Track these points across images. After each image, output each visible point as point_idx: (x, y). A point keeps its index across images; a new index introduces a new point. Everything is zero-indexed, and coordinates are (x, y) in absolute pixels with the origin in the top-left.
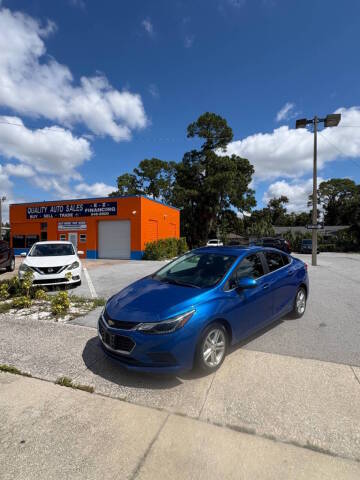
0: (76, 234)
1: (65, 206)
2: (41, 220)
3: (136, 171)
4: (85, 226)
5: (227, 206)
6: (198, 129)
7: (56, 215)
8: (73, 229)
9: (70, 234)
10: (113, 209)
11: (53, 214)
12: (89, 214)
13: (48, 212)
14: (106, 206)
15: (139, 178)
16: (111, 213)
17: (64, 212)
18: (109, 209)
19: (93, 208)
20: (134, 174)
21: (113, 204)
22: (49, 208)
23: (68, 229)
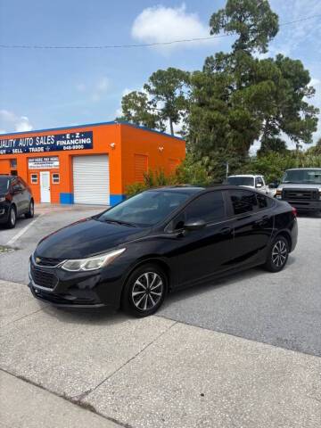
0: (48, 173)
1: (34, 138)
2: (10, 156)
3: (146, 87)
4: (57, 163)
5: (276, 132)
6: (228, 20)
7: (26, 150)
8: (45, 166)
9: (41, 173)
10: (88, 141)
11: (22, 148)
12: (60, 148)
13: (17, 146)
14: (81, 138)
15: (150, 97)
16: (87, 146)
17: (34, 146)
18: (84, 141)
19: (66, 139)
20: (144, 91)
21: (88, 135)
22: (18, 141)
23: (40, 167)
